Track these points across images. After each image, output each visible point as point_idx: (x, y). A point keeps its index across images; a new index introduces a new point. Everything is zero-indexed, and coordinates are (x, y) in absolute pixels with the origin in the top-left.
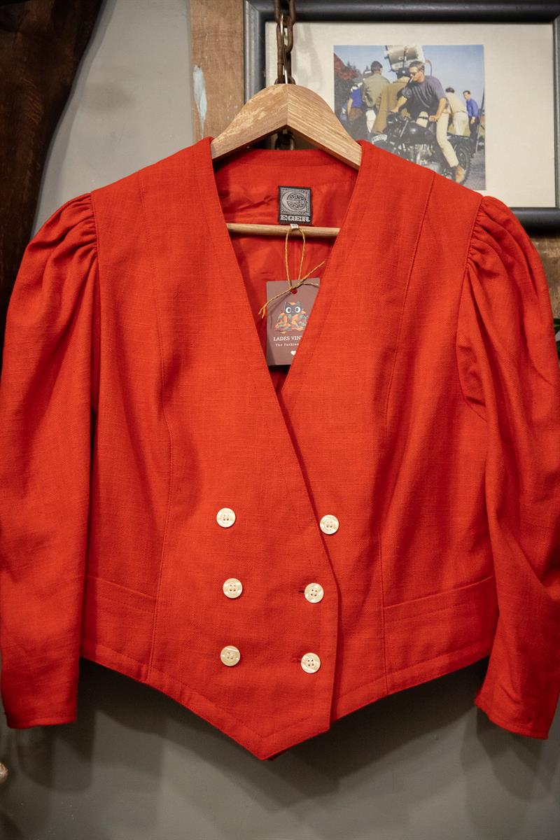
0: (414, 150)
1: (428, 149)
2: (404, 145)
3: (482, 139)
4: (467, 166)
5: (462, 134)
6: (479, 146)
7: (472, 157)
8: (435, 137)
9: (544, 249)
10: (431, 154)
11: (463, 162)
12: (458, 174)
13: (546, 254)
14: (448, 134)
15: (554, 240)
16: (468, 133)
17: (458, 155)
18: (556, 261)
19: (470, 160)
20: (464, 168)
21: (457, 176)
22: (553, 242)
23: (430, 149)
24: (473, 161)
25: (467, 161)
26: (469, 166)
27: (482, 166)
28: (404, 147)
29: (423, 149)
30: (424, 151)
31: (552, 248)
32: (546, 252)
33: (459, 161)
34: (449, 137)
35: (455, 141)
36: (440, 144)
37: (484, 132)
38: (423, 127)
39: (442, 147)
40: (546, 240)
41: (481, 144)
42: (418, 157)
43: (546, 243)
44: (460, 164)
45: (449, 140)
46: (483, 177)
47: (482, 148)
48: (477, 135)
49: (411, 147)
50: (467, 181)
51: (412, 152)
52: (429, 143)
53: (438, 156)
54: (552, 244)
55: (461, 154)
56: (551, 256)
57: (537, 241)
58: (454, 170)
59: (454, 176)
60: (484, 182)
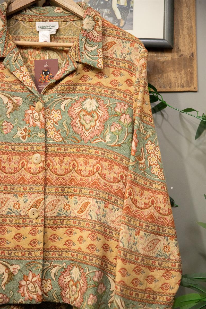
0: (102, 11)
1: (108, 11)
2: (97, 9)
3: (132, 7)
4: (125, 19)
5: (123, 5)
6: (131, 10)
7: (127, 15)
8: (111, 5)
9: (158, 57)
10: (109, 13)
11: (123, 18)
12: (121, 23)
13: (159, 59)
14: (117, 5)
15: (163, 53)
16: (126, 4)
17: (121, 14)
18: (163, 62)
19: (126, 17)
20: (124, 20)
21: (120, 24)
22: (163, 54)
23: (109, 11)
24: (128, 17)
25: (125, 17)
26: (126, 19)
27: (132, 19)
28: (98, 10)
29: (106, 11)
30: (107, 12)
31: (162, 57)
32: (159, 58)
33: (122, 17)
34: (117, 6)
35: (121, 8)
36: (113, 9)
37: (133, 4)
38: (106, 1)
39: (114, 10)
40: (159, 53)
41: (132, 9)
42: (104, 14)
43: (159, 54)
44: (122, 18)
45: (117, 7)
46: (132, 24)
47: (132, 11)
48: (130, 5)
49: (101, 10)
50: (125, 26)
51: (101, 12)
52: (109, 8)
53: (112, 14)
54: (162, 55)
55: (123, 14)
56: (161, 60)
57: (155, 53)
58: (119, 21)
59: (119, 24)
60: (132, 27)
